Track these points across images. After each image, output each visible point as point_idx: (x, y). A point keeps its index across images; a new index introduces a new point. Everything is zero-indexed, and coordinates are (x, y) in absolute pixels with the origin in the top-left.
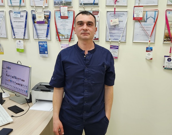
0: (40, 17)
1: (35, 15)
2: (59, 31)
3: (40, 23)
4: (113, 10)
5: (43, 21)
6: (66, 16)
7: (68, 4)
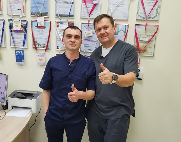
0: (17, 26)
1: (12, 23)
5: (20, 29)
6: (43, 26)
7: (45, 14)
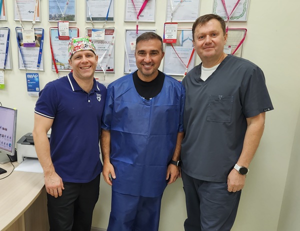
1: (22, 34)
2: (56, 58)
3: (28, 45)
4: (135, 28)
5: (33, 42)
6: (66, 36)
